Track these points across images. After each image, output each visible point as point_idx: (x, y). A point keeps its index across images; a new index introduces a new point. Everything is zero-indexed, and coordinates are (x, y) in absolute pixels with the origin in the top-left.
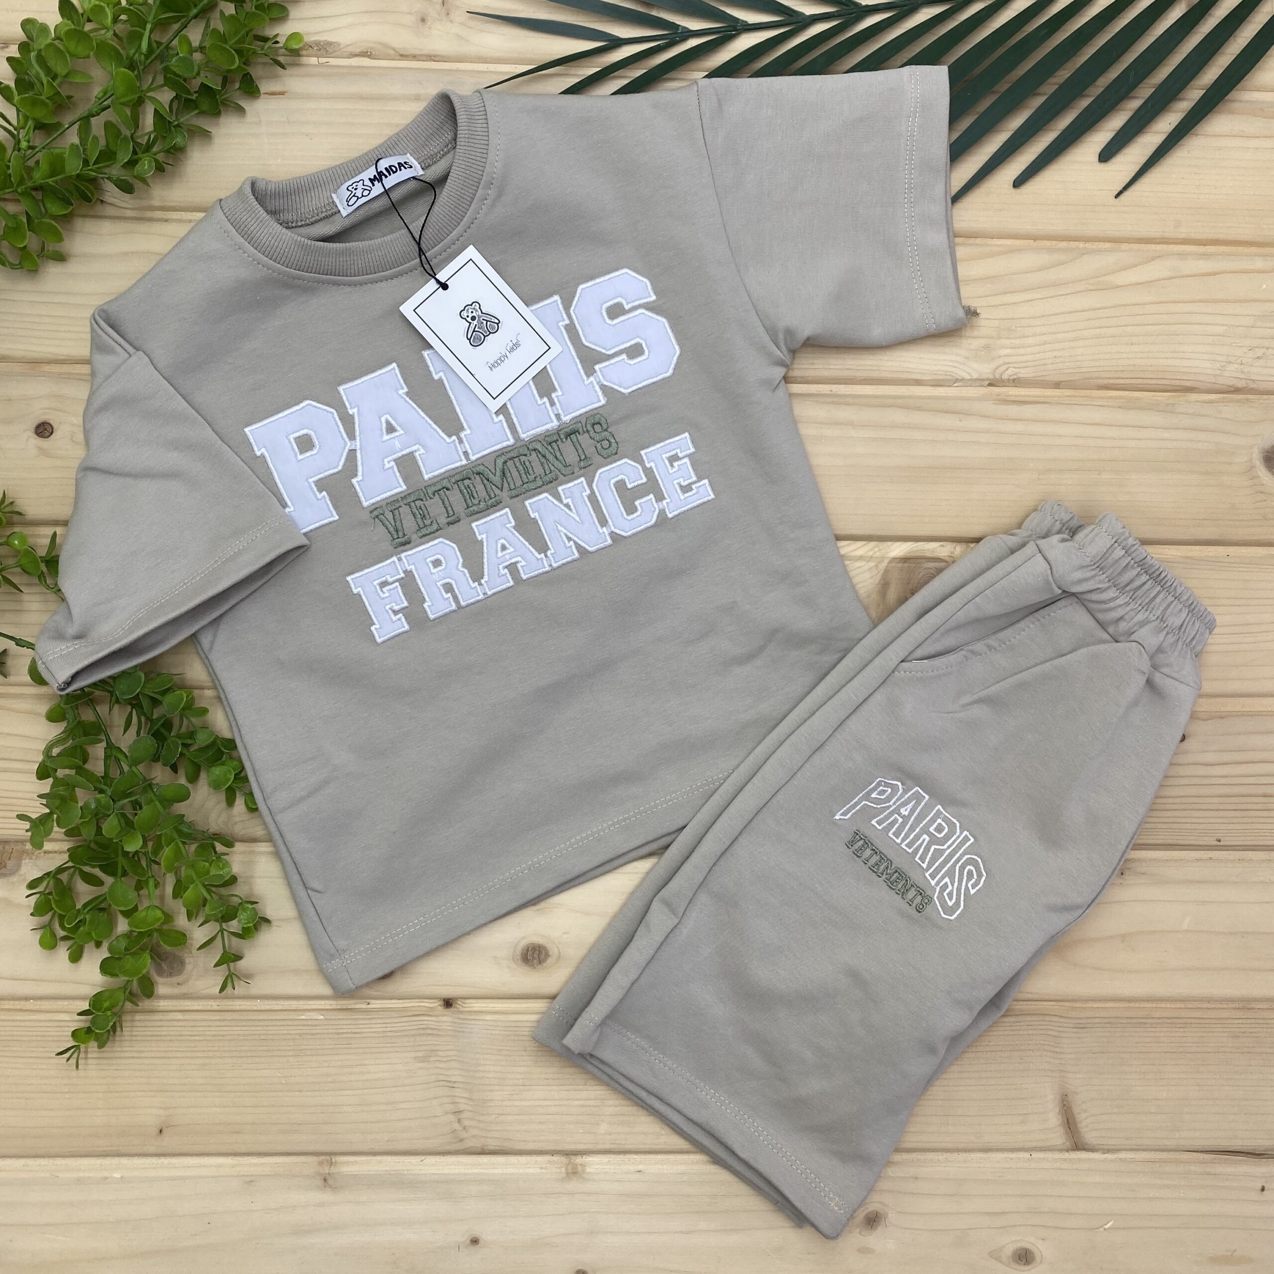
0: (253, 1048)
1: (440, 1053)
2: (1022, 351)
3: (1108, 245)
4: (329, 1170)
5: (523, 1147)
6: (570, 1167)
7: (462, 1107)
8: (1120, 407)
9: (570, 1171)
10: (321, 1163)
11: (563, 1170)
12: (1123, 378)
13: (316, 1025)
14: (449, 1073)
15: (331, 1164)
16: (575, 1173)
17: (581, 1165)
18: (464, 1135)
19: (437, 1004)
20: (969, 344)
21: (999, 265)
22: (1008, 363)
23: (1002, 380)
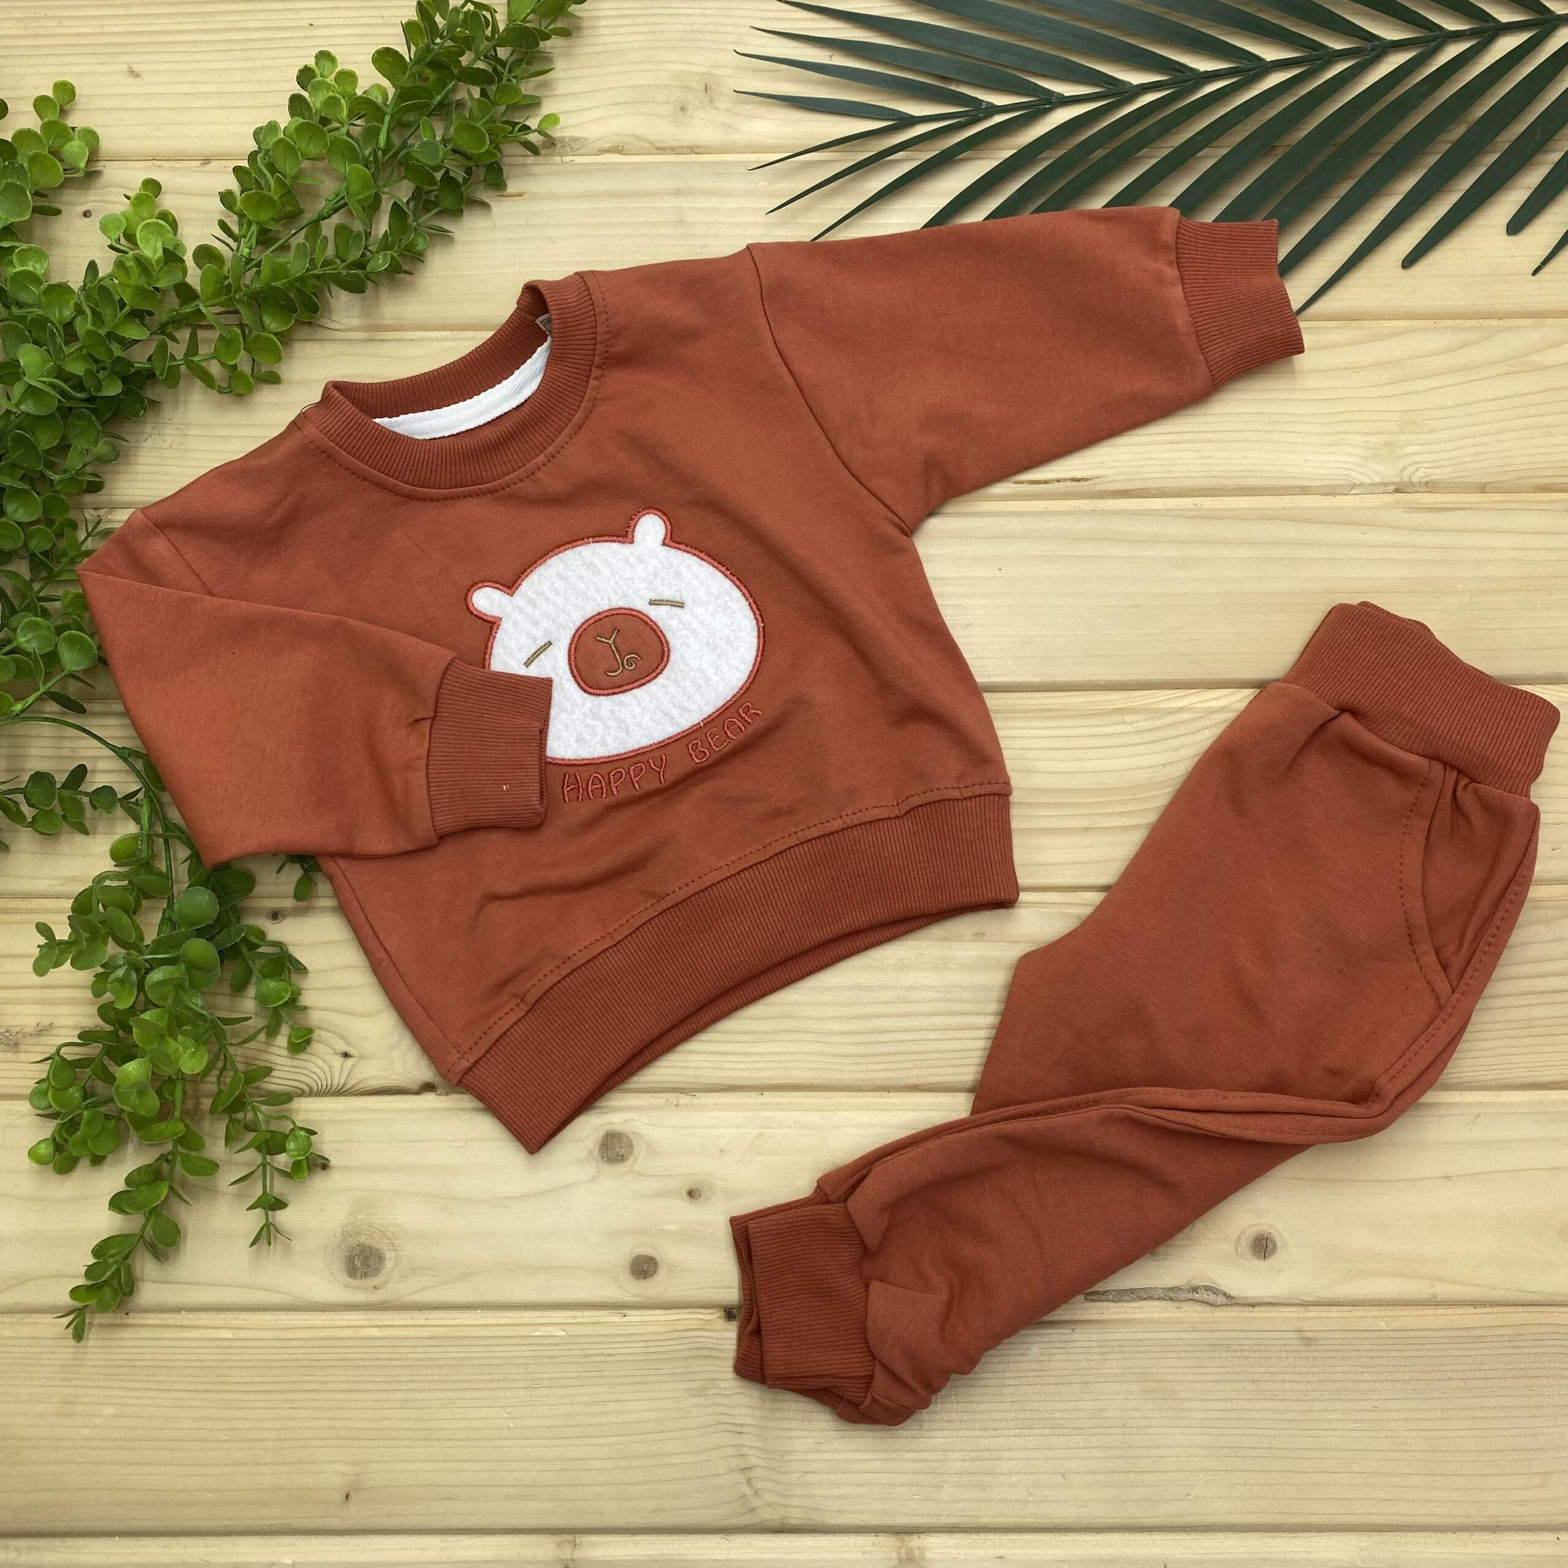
0: (472, 1378)
1: (721, 1383)
2: (1433, 448)
4: (572, 1555)
5: (837, 1521)
6: (903, 1552)
7: (753, 1461)
9: (904, 1556)
10: (562, 1545)
11: (894, 1555)
14: (731, 1412)
15: (575, 1546)
16: (910, 1559)
17: (918, 1548)
18: (755, 1502)
19: (715, 1315)
20: (1366, 442)
21: (1394, 348)
22: (1417, 463)
23: (1412, 484)
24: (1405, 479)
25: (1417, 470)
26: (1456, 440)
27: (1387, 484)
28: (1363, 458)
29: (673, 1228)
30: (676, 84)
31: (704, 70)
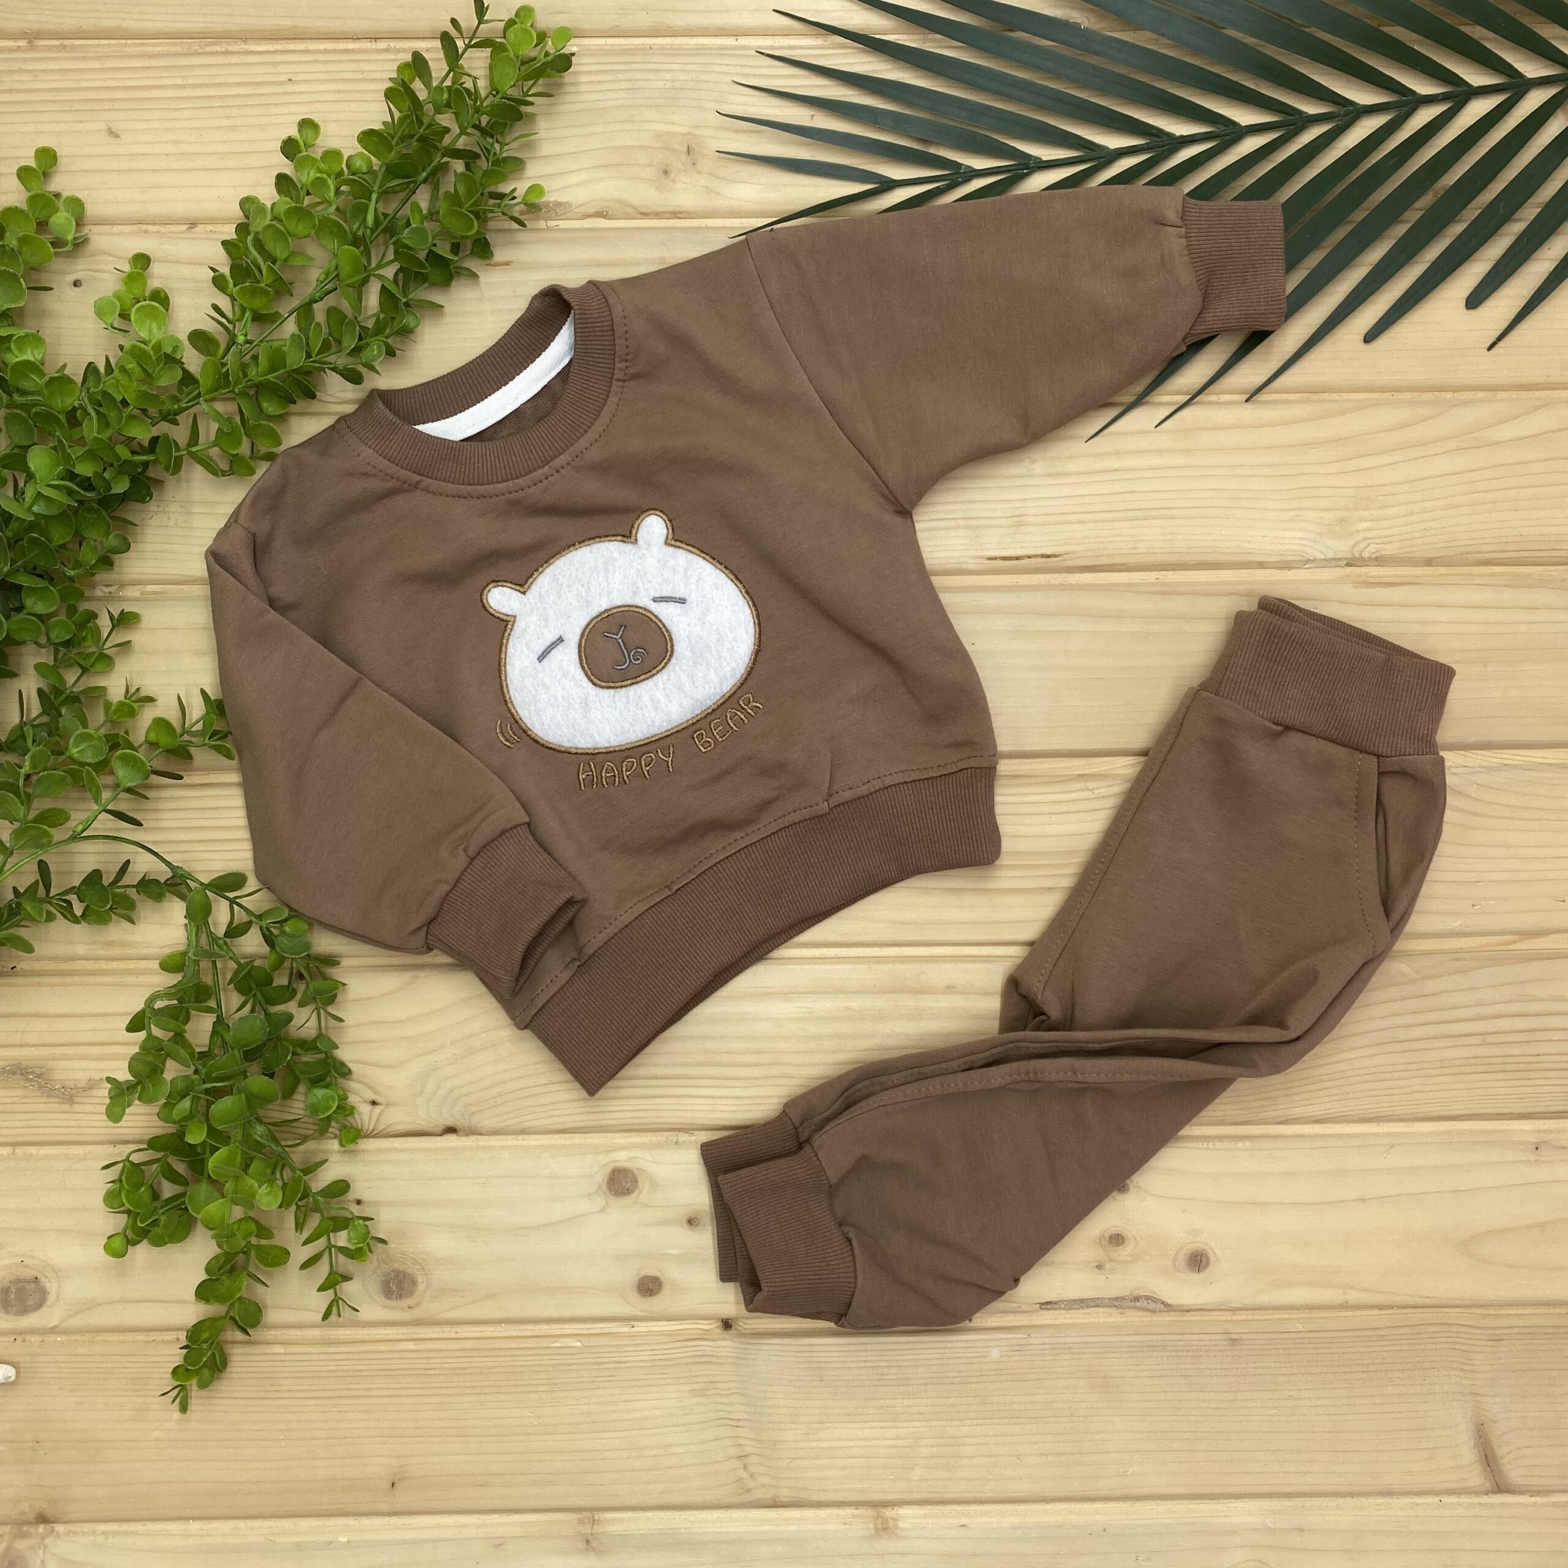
0: (499, 1383)
1: (719, 1385)
2: (1385, 524)
3: (1481, 395)
4: (592, 1529)
5: (821, 1497)
6: (879, 1521)
7: (748, 1450)
8: (1505, 586)
9: (880, 1526)
10: (581, 1522)
11: (871, 1526)
12: (1508, 551)
13: (573, 1354)
14: (729, 1409)
15: (594, 1522)
16: (885, 1529)
17: (892, 1519)
18: (751, 1484)
19: (713, 1326)
20: (1322, 518)
21: (1352, 424)
22: (1369, 539)
23: (1364, 559)
24: (1357, 555)
25: (1368, 546)
26: (1405, 516)
27: (1339, 559)
28: (1319, 534)
29: (675, 1252)
30: (658, 145)
31: (685, 130)
